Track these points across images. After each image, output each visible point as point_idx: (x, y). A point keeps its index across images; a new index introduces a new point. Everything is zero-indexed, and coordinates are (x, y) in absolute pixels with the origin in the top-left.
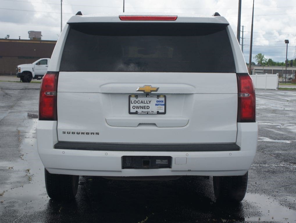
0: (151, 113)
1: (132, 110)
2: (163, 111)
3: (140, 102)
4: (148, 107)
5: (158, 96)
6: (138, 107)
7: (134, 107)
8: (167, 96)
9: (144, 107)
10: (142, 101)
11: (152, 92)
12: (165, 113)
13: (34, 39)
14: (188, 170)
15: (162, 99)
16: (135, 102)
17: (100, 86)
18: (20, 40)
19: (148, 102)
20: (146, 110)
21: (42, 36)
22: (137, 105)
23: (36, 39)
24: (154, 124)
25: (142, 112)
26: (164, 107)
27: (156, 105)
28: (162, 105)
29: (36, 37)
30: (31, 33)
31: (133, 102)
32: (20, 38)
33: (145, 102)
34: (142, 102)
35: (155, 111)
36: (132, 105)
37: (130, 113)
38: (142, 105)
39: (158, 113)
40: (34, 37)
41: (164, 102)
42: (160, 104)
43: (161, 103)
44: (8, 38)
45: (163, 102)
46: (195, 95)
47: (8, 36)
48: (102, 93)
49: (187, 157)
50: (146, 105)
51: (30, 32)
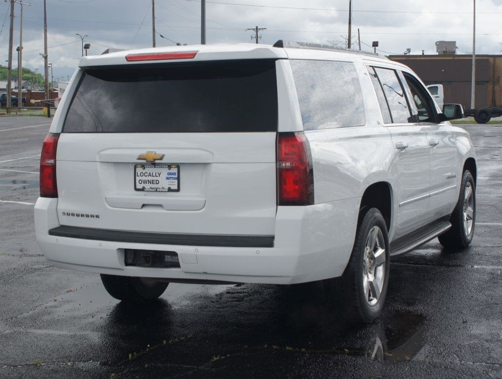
0: (161, 190)
1: (139, 186)
2: (176, 187)
3: (148, 175)
4: (157, 182)
5: (170, 166)
6: (145, 182)
7: (141, 182)
8: (180, 165)
9: (152, 182)
10: (150, 173)
11: (157, 161)
12: (178, 190)
13: (445, 54)
14: (202, 272)
15: (174, 170)
16: (142, 174)
17: (99, 152)
18: (423, 56)
19: (157, 175)
20: (155, 186)
21: (457, 48)
22: (144, 178)
23: (448, 53)
24: (160, 206)
25: (151, 188)
26: (176, 181)
27: (167, 178)
28: (174, 178)
29: (448, 50)
30: (440, 44)
31: (139, 175)
32: (423, 53)
33: (154, 175)
34: (150, 175)
35: (167, 187)
36: (138, 179)
37: (136, 189)
38: (150, 178)
39: (170, 190)
40: (445, 50)
41: (177, 174)
42: (172, 178)
43: (173, 176)
44: (408, 54)
45: (175, 174)
46: (214, 165)
47: (409, 50)
48: (102, 162)
49: (196, 253)
50: (155, 178)
51: (438, 43)
